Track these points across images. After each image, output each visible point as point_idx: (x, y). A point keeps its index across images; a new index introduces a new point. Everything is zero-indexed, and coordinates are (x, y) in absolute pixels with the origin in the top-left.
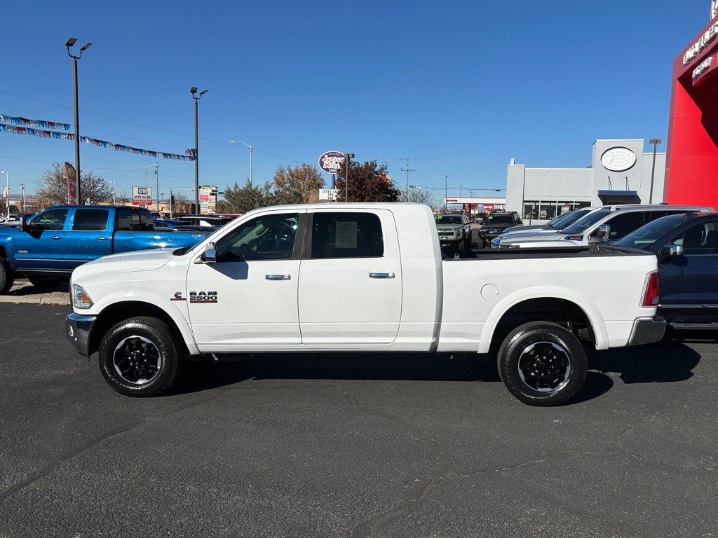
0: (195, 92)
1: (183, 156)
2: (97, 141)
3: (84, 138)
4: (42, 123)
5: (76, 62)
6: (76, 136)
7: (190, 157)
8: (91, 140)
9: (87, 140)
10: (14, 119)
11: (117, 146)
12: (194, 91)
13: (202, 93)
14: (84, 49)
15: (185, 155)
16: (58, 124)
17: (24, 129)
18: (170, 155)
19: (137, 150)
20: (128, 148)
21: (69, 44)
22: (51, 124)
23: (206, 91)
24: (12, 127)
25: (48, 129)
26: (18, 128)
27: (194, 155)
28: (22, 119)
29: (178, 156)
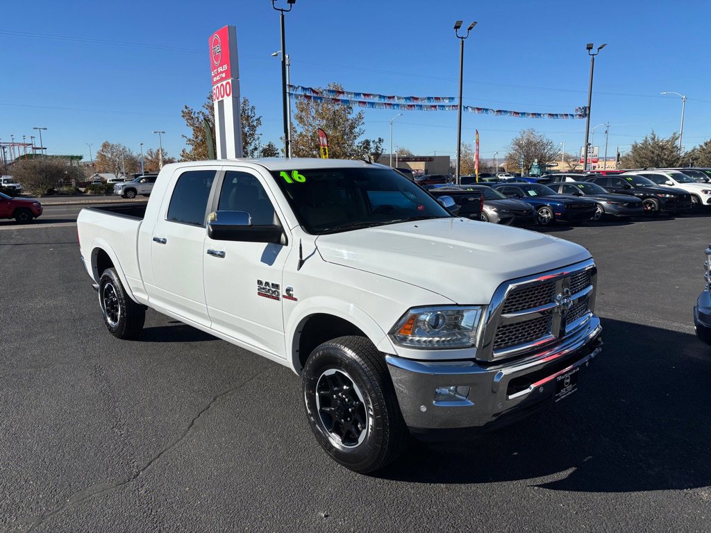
0: (592, 48)
1: (572, 115)
2: (479, 109)
3: (467, 108)
4: (429, 99)
5: (463, 41)
6: (459, 107)
7: (580, 115)
8: (473, 109)
9: (470, 109)
10: (406, 98)
11: (499, 111)
12: (589, 48)
13: (601, 48)
14: (470, 28)
15: (574, 113)
16: (443, 98)
17: (414, 106)
18: (557, 115)
19: (518, 113)
20: (511, 112)
21: (457, 27)
22: (437, 99)
23: (604, 45)
24: (404, 106)
25: (435, 103)
26: (409, 105)
27: (586, 113)
28: (413, 98)
29: (566, 115)
